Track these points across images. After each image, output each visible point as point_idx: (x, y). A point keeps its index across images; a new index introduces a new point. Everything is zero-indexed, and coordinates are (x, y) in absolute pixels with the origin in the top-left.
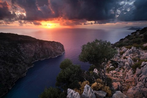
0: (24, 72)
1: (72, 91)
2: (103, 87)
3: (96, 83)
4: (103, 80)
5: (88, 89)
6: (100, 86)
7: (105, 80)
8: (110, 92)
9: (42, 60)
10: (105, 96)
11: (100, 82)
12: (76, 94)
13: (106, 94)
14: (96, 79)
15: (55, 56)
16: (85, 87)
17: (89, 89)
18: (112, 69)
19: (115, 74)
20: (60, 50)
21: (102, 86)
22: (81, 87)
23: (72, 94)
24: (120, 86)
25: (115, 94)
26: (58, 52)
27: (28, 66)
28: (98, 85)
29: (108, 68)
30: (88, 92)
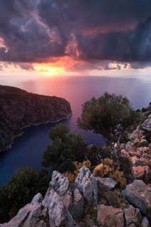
0: (9, 144)
1: (59, 175)
2: (112, 172)
3: (101, 165)
4: (115, 161)
5: (85, 174)
6: (107, 170)
7: (118, 161)
8: (123, 182)
9: (36, 125)
10: (113, 186)
11: (108, 164)
12: (63, 180)
13: (115, 183)
14: (103, 158)
15: (55, 120)
16: (81, 170)
17: (87, 173)
18: (143, 145)
19: (145, 152)
20: (65, 110)
21: (111, 170)
22: (76, 169)
23: (57, 179)
24: (147, 172)
25: (130, 185)
26: (61, 113)
27: (15, 134)
28: (104, 168)
29: (137, 143)
30: (84, 178)
